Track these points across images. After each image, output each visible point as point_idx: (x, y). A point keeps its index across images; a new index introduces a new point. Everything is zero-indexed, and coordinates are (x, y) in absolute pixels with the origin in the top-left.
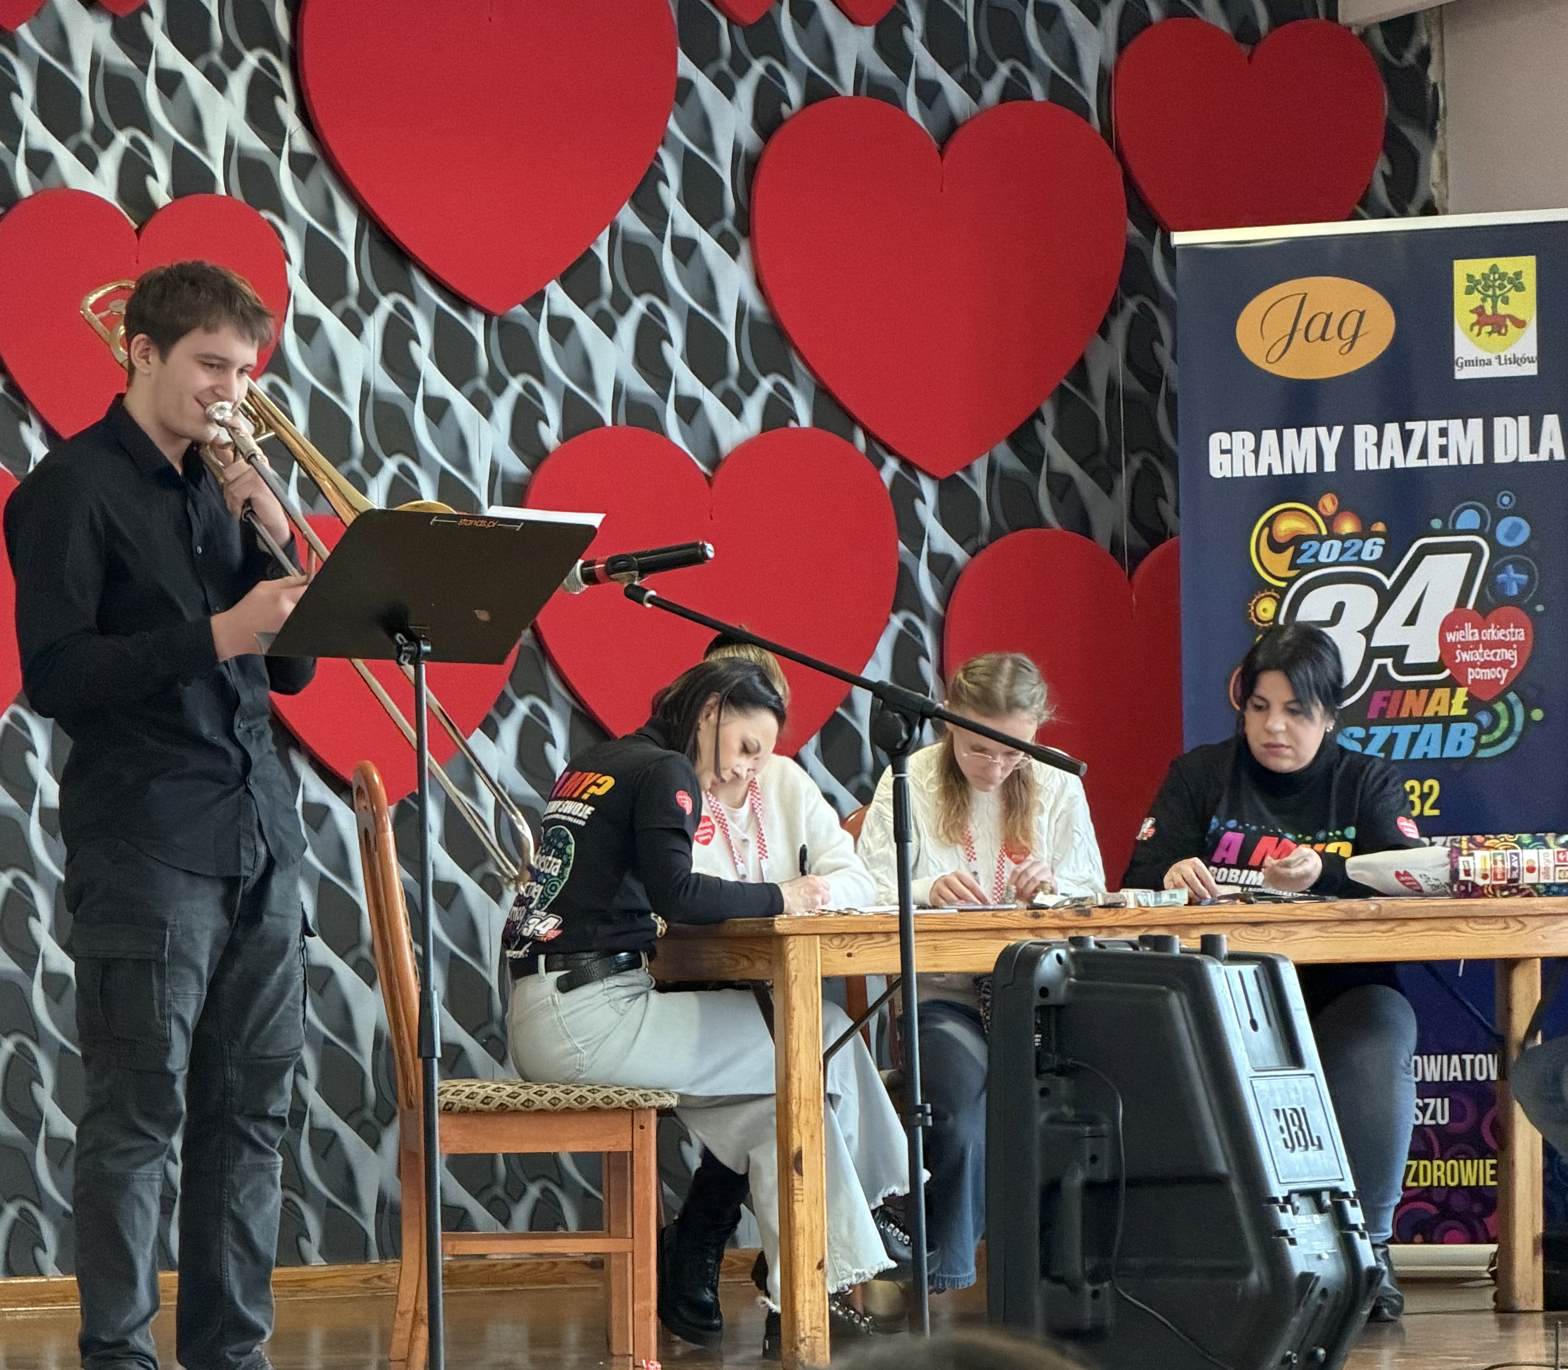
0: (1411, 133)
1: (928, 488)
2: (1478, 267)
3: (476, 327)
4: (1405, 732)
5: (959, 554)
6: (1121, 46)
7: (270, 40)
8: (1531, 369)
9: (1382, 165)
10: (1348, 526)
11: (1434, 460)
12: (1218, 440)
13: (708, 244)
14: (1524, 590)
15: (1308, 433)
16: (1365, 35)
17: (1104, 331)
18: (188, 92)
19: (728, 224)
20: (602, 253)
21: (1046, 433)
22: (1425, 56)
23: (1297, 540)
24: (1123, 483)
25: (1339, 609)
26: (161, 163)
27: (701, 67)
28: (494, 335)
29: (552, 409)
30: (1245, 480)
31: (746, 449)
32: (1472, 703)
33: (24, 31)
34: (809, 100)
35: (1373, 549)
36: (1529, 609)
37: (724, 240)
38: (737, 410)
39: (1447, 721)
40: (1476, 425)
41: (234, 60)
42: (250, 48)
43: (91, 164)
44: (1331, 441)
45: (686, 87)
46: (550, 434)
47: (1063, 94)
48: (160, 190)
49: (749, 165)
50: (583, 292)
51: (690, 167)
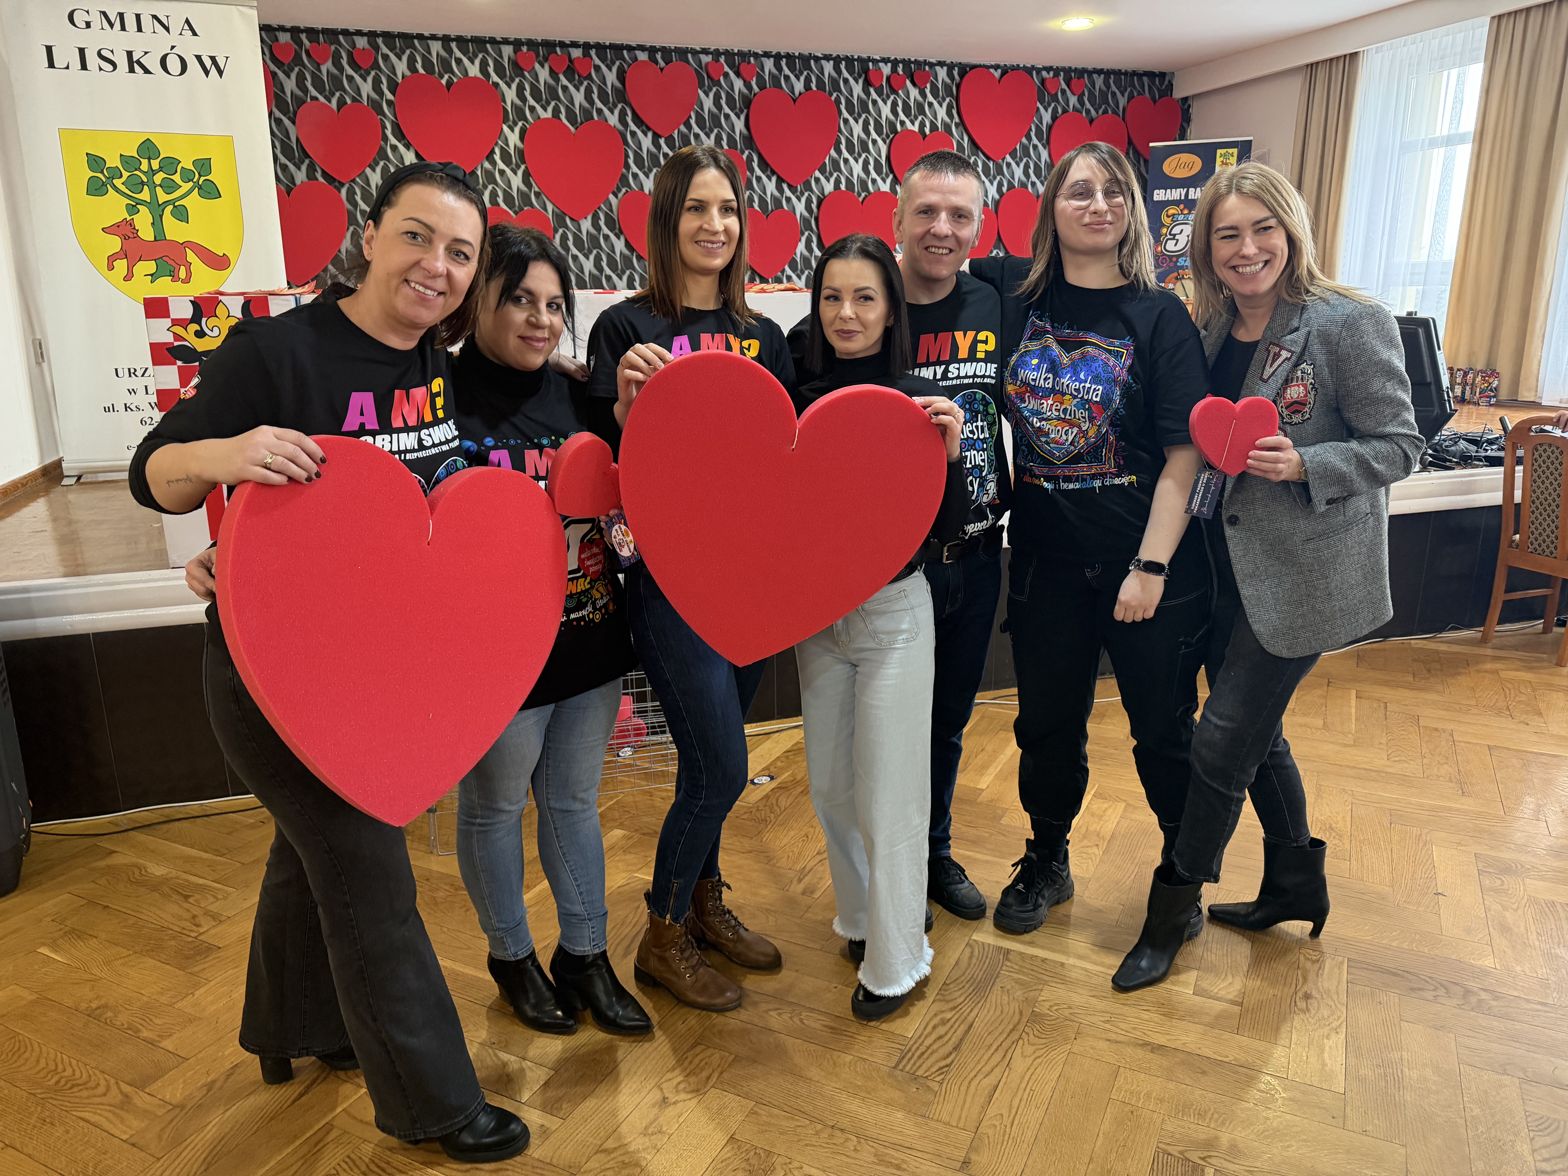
0: (1185, 123)
2: (1223, 151)
3: (991, 164)
6: (1128, 101)
7: (951, 95)
9: (1178, 129)
10: (1186, 212)
12: (1156, 192)
13: (1040, 146)
15: (1178, 190)
16: (1178, 101)
18: (934, 107)
19: (1044, 141)
20: (1018, 147)
22: (1189, 106)
23: (1173, 215)
25: (1182, 231)
26: (928, 124)
27: (1041, 105)
28: (995, 166)
29: (1005, 184)
30: (1162, 201)
33: (900, 92)
34: (1063, 113)
37: (1043, 145)
41: (944, 100)
42: (947, 97)
43: (913, 124)
44: (1184, 191)
45: (1038, 108)
46: (1005, 189)
47: (1115, 113)
48: (927, 130)
49: (1050, 128)
50: (1013, 157)
51: (1038, 128)
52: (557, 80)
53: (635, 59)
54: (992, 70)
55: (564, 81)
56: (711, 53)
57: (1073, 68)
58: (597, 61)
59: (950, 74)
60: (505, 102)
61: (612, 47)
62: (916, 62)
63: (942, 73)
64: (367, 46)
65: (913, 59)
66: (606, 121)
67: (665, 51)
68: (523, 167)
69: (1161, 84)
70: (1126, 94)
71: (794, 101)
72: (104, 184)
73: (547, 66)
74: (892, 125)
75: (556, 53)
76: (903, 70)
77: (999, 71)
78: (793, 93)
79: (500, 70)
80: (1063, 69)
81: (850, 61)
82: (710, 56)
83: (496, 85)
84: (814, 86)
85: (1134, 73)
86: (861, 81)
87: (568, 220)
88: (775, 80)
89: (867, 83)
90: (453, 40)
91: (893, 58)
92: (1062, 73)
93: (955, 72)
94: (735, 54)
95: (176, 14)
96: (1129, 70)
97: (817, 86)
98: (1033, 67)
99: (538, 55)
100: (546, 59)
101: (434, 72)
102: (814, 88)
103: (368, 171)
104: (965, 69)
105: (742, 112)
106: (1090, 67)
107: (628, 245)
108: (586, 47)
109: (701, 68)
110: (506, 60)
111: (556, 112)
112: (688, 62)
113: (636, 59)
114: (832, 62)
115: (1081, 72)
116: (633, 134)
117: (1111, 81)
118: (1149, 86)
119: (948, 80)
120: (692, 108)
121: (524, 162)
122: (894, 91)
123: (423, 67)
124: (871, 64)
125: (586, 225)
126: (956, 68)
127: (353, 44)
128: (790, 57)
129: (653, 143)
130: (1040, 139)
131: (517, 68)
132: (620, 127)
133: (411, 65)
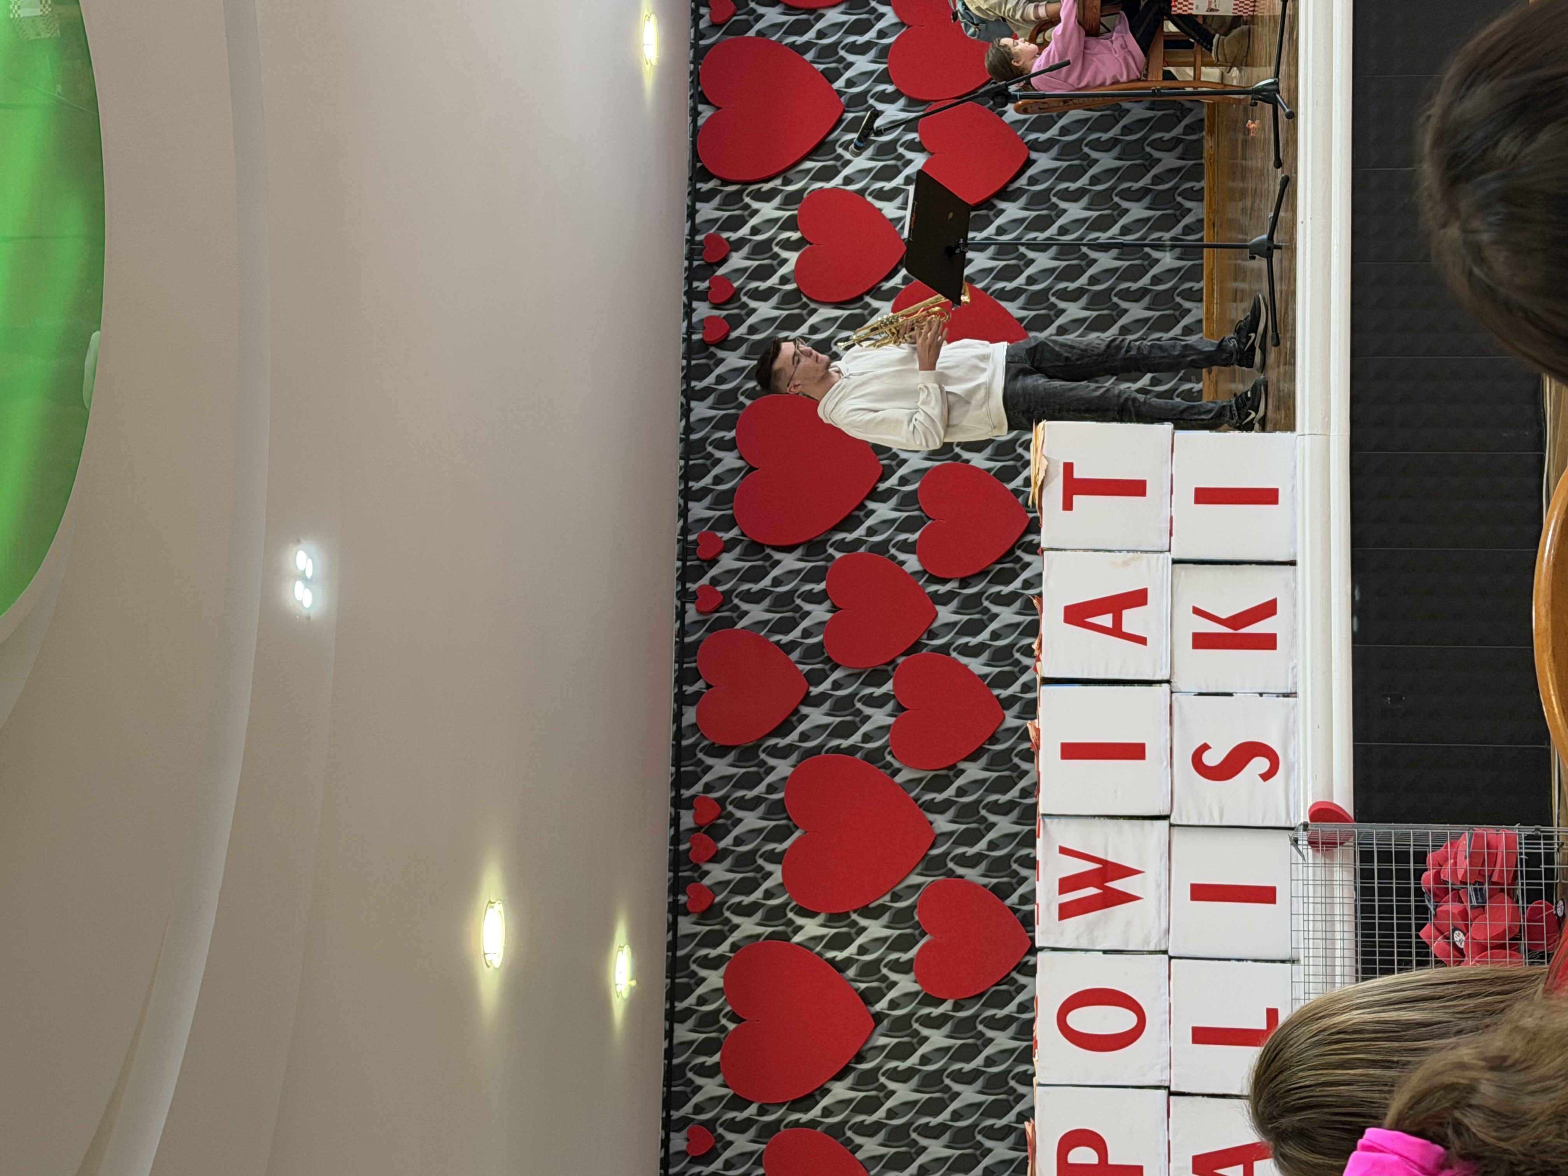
3: (850, 116)
7: (740, 193)
13: (819, 25)
18: (759, 224)
19: (812, 17)
20: (822, 67)
26: (785, 235)
27: (752, 27)
28: (852, 109)
29: (881, 87)
31: (897, 12)
33: (736, 285)
37: (818, 19)
38: (882, 15)
41: (747, 206)
42: (743, 200)
43: (785, 261)
45: (759, 33)
46: (890, 88)
48: (795, 235)
49: (790, 9)
50: (836, 74)
51: (790, 32)
52: (726, 853)
53: (694, 727)
54: (701, 122)
55: (726, 842)
56: (683, 605)
58: (698, 788)
59: (707, 197)
60: (758, 936)
61: (677, 762)
62: (690, 258)
63: (707, 211)
64: (684, 1133)
65: (686, 263)
66: (784, 779)
67: (681, 679)
68: (854, 916)
71: (752, 469)
73: (707, 867)
74: (788, 299)
75: (688, 851)
76: (703, 280)
77: (700, 107)
78: (740, 469)
79: (714, 939)
81: (691, 373)
82: (688, 606)
83: (734, 947)
84: (730, 435)
86: (721, 354)
87: (935, 852)
88: (722, 499)
89: (724, 343)
90: (673, 1007)
91: (684, 299)
93: (704, 187)
94: (684, 565)
97: (729, 430)
98: (694, 46)
99: (691, 880)
100: (696, 867)
101: (717, 1039)
102: (733, 433)
103: (860, 1155)
104: (699, 173)
105: (769, 557)
107: (972, 758)
108: (678, 803)
109: (706, 621)
110: (698, 928)
111: (772, 857)
112: (698, 642)
113: (694, 725)
114: (693, 404)
116: (804, 737)
119: (717, 201)
120: (764, 640)
121: (847, 915)
122: (735, 296)
123: (711, 1054)
124: (695, 337)
125: (942, 823)
126: (698, 186)
127: (682, 1154)
128: (687, 475)
129: (817, 705)
130: (809, 26)
131: (711, 912)
132: (794, 758)
133: (709, 1072)
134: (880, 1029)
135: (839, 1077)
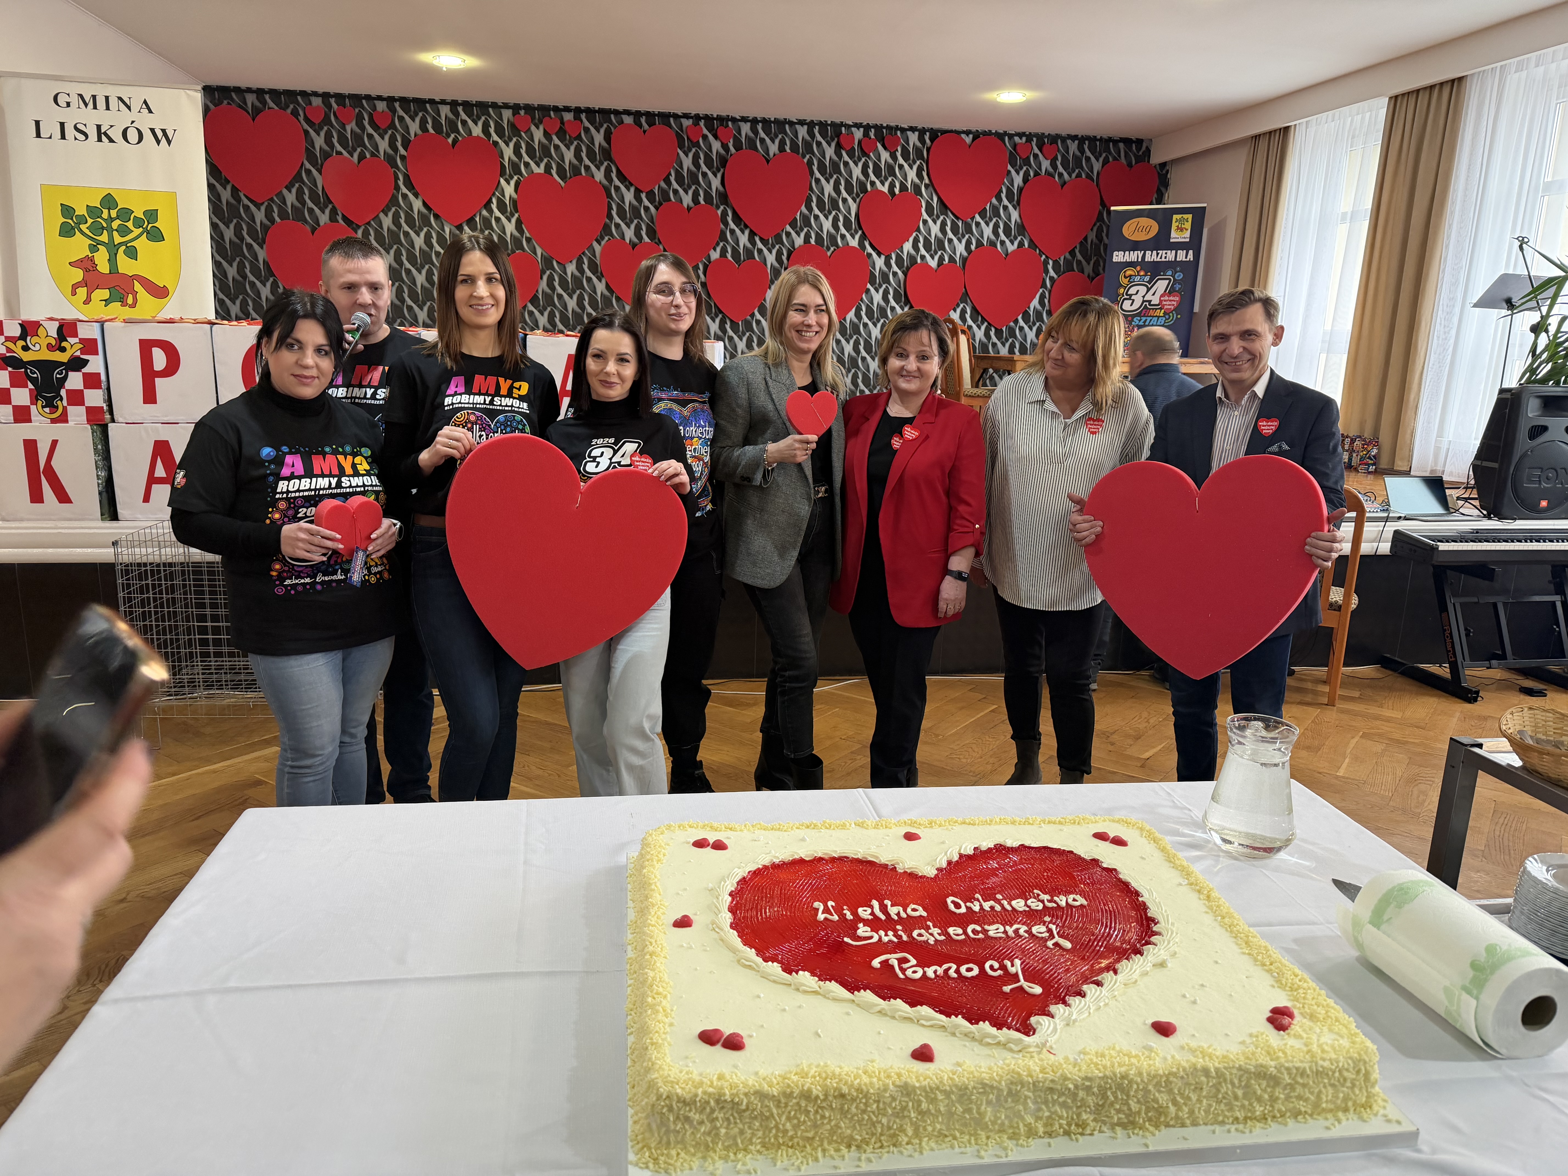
0: (1163, 189)
1: (1051, 262)
2: (1179, 216)
3: (960, 223)
4: (1149, 319)
5: (1055, 276)
6: (1103, 167)
7: (923, 158)
8: (1188, 240)
9: (1155, 195)
10: (1142, 273)
11: (1163, 259)
12: (1115, 253)
13: (1010, 207)
14: (1180, 289)
15: (1136, 252)
16: (1155, 166)
17: (1092, 230)
18: (904, 169)
19: (1015, 203)
20: (988, 208)
21: (1077, 251)
22: (1167, 172)
23: (1130, 276)
24: (1092, 263)
25: (1138, 291)
26: (897, 185)
27: (1013, 168)
28: (964, 225)
29: (974, 242)
30: (1120, 262)
31: (1013, 252)
32: (1165, 313)
33: (871, 154)
34: (1035, 176)
35: (1147, 278)
36: (1180, 293)
37: (1014, 206)
38: (1013, 244)
39: (1159, 317)
40: (1174, 252)
41: (914, 162)
42: (918, 160)
43: (883, 184)
44: (1141, 254)
45: (1009, 172)
46: (973, 247)
47: (1089, 177)
48: (897, 191)
49: (1020, 190)
50: (983, 217)
51: (1008, 189)
52: (550, 140)
54: (963, 136)
55: (556, 140)
56: (692, 118)
57: (1046, 134)
58: (587, 124)
59: (921, 139)
60: (503, 158)
61: (601, 111)
62: (889, 127)
63: (913, 138)
64: (386, 110)
65: (885, 125)
66: (593, 177)
67: (650, 115)
68: (516, 215)
69: (1138, 149)
70: (1101, 160)
71: (768, 161)
72: (73, 228)
73: (541, 127)
74: (862, 186)
75: (550, 116)
76: (875, 135)
77: (971, 136)
78: (768, 154)
79: (500, 131)
80: (1037, 135)
81: (823, 125)
82: (691, 121)
83: (496, 143)
84: (788, 148)
85: (1110, 140)
86: (833, 144)
87: (555, 263)
88: (751, 143)
89: (839, 147)
90: (460, 105)
91: (865, 123)
92: (1035, 139)
93: (927, 137)
94: (714, 119)
95: (137, 96)
96: (1105, 136)
97: (790, 149)
98: (1005, 133)
99: (533, 119)
100: (541, 122)
101: (442, 132)
102: (788, 150)
103: (382, 215)
104: (935, 134)
105: (719, 171)
106: (1064, 134)
107: (608, 287)
108: (578, 111)
109: (682, 131)
110: (506, 122)
111: (548, 168)
112: (670, 126)
113: (622, 122)
114: (806, 127)
115: (1054, 139)
116: (617, 189)
117: (1086, 147)
118: (1125, 152)
119: (919, 144)
120: (671, 166)
121: (517, 212)
122: (865, 154)
123: (433, 128)
124: (843, 129)
125: (571, 268)
126: (928, 134)
127: (374, 108)
128: (766, 122)
129: (635, 197)
130: (1010, 200)
131: (515, 130)
132: (605, 182)
133: (423, 126)
134: (454, 229)
135: (425, 204)
